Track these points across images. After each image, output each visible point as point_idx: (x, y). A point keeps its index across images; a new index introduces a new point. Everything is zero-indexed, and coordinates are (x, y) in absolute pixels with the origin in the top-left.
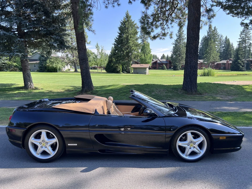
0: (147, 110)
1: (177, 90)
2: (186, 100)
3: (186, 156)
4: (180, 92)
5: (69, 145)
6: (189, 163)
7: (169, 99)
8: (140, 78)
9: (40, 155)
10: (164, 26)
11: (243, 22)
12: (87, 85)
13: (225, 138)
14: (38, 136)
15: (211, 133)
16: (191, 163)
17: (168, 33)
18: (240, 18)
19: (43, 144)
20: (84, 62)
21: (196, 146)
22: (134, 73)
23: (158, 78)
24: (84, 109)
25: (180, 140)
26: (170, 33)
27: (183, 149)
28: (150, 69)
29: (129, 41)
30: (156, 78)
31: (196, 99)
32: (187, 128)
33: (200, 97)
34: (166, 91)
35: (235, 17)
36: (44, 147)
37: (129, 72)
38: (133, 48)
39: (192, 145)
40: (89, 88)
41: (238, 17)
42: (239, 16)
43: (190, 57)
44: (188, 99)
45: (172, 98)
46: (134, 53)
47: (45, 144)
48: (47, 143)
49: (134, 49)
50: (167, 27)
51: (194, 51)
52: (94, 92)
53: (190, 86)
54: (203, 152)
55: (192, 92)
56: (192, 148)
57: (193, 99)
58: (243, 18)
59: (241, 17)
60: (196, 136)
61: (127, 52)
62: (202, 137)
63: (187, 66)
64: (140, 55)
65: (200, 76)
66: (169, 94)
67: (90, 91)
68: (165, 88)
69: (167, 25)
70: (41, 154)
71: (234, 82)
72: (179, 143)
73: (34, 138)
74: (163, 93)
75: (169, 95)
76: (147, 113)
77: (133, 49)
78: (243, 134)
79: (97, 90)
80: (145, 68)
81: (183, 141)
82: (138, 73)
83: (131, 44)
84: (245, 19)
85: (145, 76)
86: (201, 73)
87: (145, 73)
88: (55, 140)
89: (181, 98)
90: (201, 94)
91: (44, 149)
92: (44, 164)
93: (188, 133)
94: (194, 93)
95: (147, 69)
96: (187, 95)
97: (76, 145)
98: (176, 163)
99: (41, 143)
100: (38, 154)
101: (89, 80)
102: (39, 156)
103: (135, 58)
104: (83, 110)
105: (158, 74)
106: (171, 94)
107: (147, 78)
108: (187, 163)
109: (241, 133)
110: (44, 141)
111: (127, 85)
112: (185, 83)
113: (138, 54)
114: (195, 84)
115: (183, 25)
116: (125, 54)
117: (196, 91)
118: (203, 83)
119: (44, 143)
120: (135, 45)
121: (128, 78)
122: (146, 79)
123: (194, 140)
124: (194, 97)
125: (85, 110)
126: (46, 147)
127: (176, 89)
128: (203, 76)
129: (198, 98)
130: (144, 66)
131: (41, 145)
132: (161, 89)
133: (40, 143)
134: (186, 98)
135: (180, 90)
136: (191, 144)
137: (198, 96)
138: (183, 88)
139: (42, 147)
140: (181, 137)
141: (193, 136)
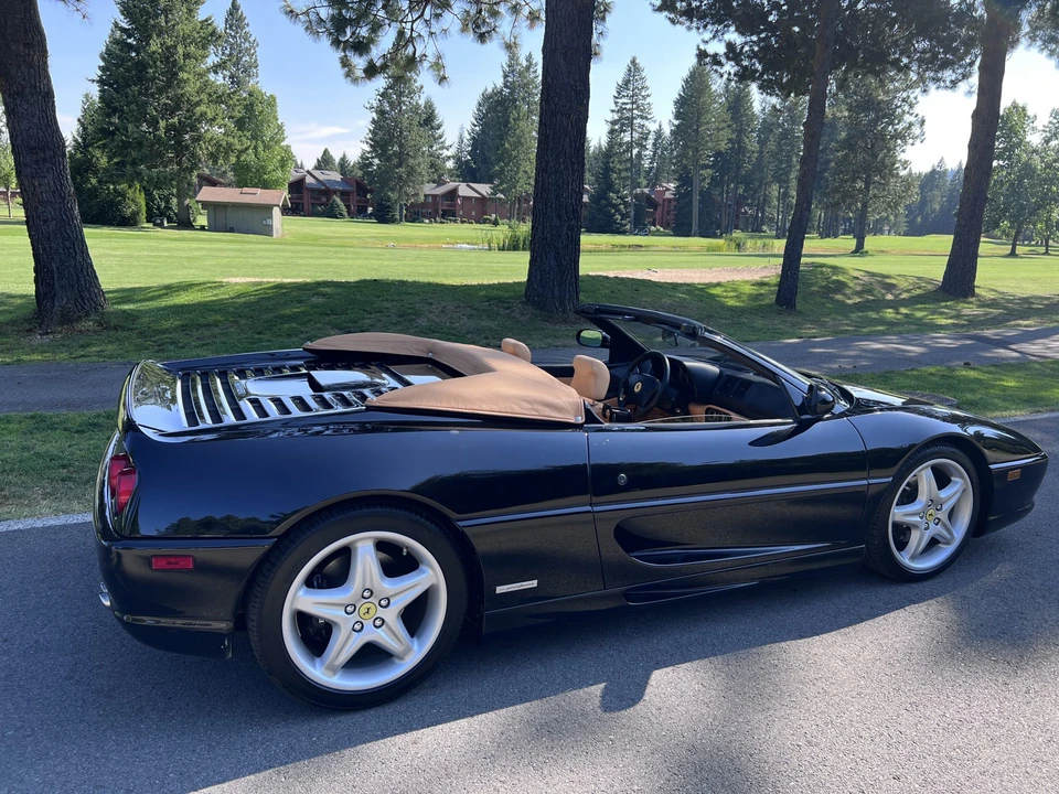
1: (506, 305)
3: (913, 557)
4: (523, 314)
5: (500, 590)
8: (261, 250)
10: (413, 22)
11: (702, 47)
12: (73, 286)
13: (1018, 474)
17: (424, 55)
18: (694, 31)
19: (363, 610)
20: (44, 160)
21: (943, 515)
23: (343, 255)
24: (536, 407)
25: (899, 502)
26: (431, 58)
28: (286, 211)
29: (181, 75)
30: (336, 252)
34: (469, 310)
35: (678, 26)
36: (368, 624)
38: (202, 108)
39: (934, 513)
40: (83, 299)
41: (689, 28)
42: (694, 25)
46: (209, 136)
47: (372, 612)
48: (385, 601)
49: (210, 116)
50: (424, 33)
52: (114, 322)
53: (557, 287)
55: (563, 312)
56: (932, 525)
58: (707, 35)
59: (698, 28)
61: (173, 125)
62: (961, 478)
64: (238, 147)
65: (499, 249)
67: (87, 314)
68: (459, 300)
69: (426, 21)
70: (345, 666)
71: (652, 273)
72: (896, 513)
73: (305, 588)
77: (203, 114)
79: (124, 311)
80: (268, 208)
81: (906, 504)
82: (231, 230)
83: (190, 89)
84: (714, 37)
85: (266, 243)
86: (501, 237)
87: (267, 231)
88: (431, 578)
91: (371, 635)
93: (922, 473)
95: (276, 212)
97: (534, 583)
100: (334, 671)
101: (79, 258)
103: (214, 157)
104: (529, 409)
105: (323, 237)
106: (493, 325)
107: (291, 251)
110: (366, 594)
111: (280, 286)
113: (230, 139)
115: (488, 32)
116: (161, 132)
119: (369, 605)
120: (210, 95)
122: (292, 257)
123: (939, 495)
125: (540, 408)
126: (378, 621)
127: (500, 301)
128: (508, 250)
130: (258, 196)
131: (355, 617)
133: (351, 609)
135: (520, 306)
136: (930, 512)
138: (528, 296)
139: (357, 628)
140: (904, 490)
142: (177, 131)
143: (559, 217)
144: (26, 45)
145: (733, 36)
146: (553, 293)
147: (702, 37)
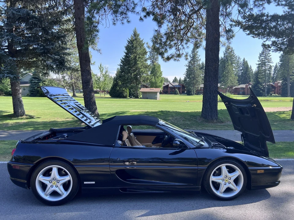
0: (176, 140)
1: (195, 118)
2: (206, 129)
3: (221, 193)
4: (200, 120)
5: (85, 183)
6: (224, 202)
7: (188, 128)
8: (150, 103)
9: (48, 196)
10: (179, 46)
11: (264, 43)
13: (263, 171)
14: (47, 173)
15: (248, 166)
16: (226, 202)
17: (183, 53)
18: (261, 39)
19: (53, 183)
21: (232, 181)
22: (143, 98)
25: (214, 175)
26: (185, 54)
27: (217, 186)
28: (161, 93)
29: (137, 62)
30: (169, 103)
31: (217, 128)
32: (222, 160)
33: (222, 125)
34: (184, 119)
35: (255, 38)
36: (54, 186)
37: (137, 97)
38: (142, 69)
39: (228, 180)
41: (259, 38)
42: (260, 37)
43: (209, 81)
44: (209, 128)
45: (191, 127)
46: (143, 76)
48: (58, 181)
50: (182, 48)
51: (213, 74)
53: (210, 113)
54: (239, 188)
55: (212, 119)
56: (227, 183)
57: (214, 128)
58: (265, 40)
59: (262, 38)
60: (231, 170)
61: (135, 74)
62: (238, 172)
63: (206, 90)
64: (150, 78)
66: (187, 122)
68: (182, 116)
69: (182, 45)
70: (50, 195)
72: (212, 178)
73: (42, 176)
74: (180, 121)
75: (188, 124)
76: (177, 144)
77: (142, 71)
78: (282, 166)
79: (102, 118)
80: (156, 93)
81: (217, 176)
82: (147, 98)
83: (139, 65)
84: (267, 40)
85: (155, 101)
87: (156, 98)
88: (69, 178)
89: (201, 127)
90: (222, 122)
91: (54, 188)
92: (54, 207)
93: (222, 167)
94: (215, 121)
95: (158, 94)
96: (207, 124)
97: (94, 183)
98: (209, 202)
99: (50, 182)
100: (47, 195)
101: (93, 106)
102: (48, 198)
103: (144, 81)
105: (170, 100)
106: (189, 123)
107: (158, 103)
108: (222, 202)
109: (279, 166)
110: (54, 179)
112: (204, 110)
113: (148, 76)
114: (215, 111)
115: (199, 46)
116: (132, 76)
117: (217, 119)
118: (223, 110)
119: (55, 182)
120: (144, 66)
121: (137, 104)
122: (157, 105)
123: (230, 175)
124: (215, 126)
126: (57, 186)
127: (194, 116)
128: (221, 102)
129: (220, 126)
130: (154, 90)
131: (51, 184)
132: (177, 117)
134: (206, 127)
135: (199, 118)
136: (226, 179)
137: (219, 124)
138: (202, 115)
139: (52, 186)
140: (215, 171)
141: (228, 170)
142: (136, 75)
143: (210, 93)
144: (86, 61)
145: (273, 39)
146: (209, 115)
147: (263, 40)
